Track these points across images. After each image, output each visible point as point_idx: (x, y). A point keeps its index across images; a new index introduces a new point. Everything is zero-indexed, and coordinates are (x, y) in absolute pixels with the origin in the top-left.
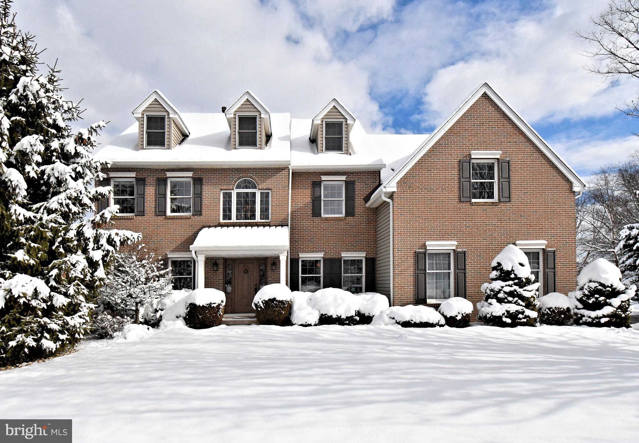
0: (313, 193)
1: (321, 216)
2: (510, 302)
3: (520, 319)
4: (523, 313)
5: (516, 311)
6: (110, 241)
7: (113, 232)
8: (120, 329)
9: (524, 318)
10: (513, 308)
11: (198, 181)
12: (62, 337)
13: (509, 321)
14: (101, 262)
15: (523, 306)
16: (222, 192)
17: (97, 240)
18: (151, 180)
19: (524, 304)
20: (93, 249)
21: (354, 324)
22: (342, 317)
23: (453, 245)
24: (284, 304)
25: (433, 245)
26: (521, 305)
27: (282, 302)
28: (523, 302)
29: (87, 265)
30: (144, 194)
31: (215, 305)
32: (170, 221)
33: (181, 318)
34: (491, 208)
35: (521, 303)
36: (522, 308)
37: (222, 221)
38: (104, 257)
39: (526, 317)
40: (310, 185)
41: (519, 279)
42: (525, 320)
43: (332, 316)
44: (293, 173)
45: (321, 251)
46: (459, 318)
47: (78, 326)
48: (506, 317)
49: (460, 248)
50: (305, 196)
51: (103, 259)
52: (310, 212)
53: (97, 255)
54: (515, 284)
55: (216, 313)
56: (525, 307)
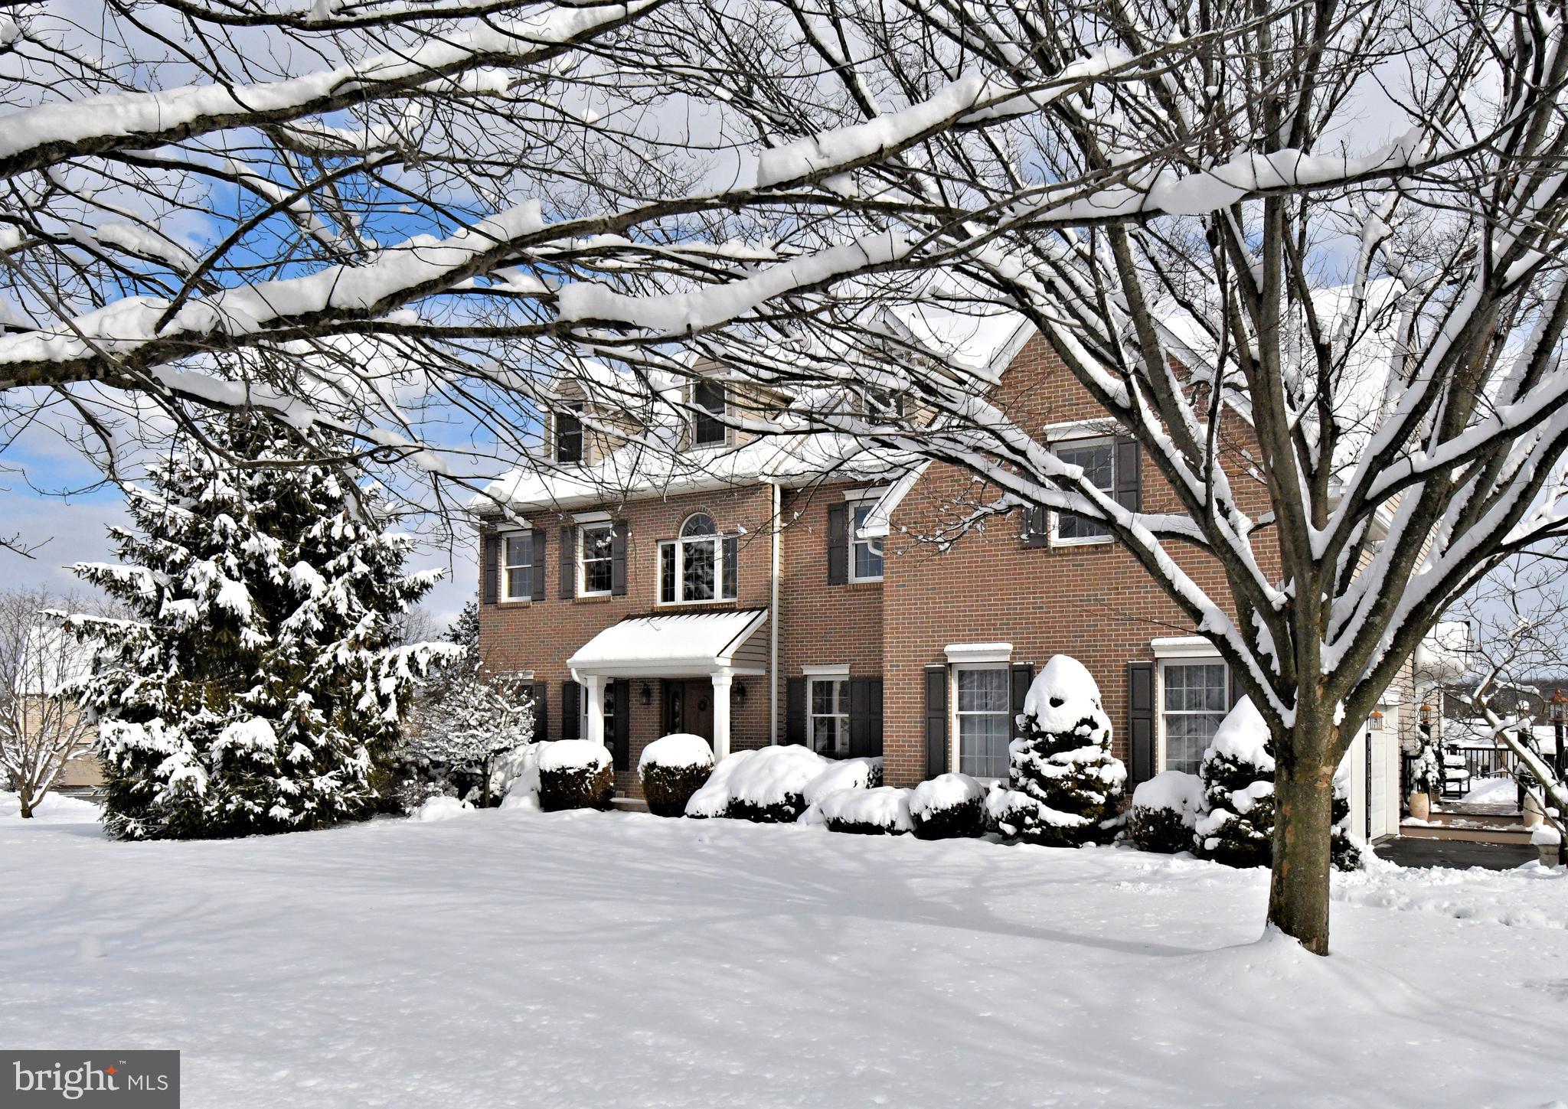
0: (830, 531)
1: (846, 582)
2: (1023, 789)
3: (1029, 827)
4: (1034, 814)
5: (1024, 808)
6: (412, 661)
7: (417, 647)
8: (419, 804)
9: (1037, 826)
10: (1020, 800)
11: (621, 526)
12: (308, 805)
13: (1009, 829)
14: (393, 697)
15: (1042, 799)
16: (660, 544)
17: (393, 662)
18: (554, 532)
19: (1043, 794)
20: (387, 676)
21: (785, 821)
22: (760, 805)
23: (1003, 652)
24: (674, 775)
25: (962, 652)
26: (1037, 797)
27: (667, 770)
28: (1044, 789)
29: (375, 700)
30: (543, 559)
31: (571, 772)
32: (580, 608)
33: (535, 793)
34: (1095, 559)
35: (1037, 790)
36: (1034, 801)
37: (659, 603)
38: (398, 686)
39: (1043, 823)
40: (824, 513)
41: (1044, 734)
42: (1038, 831)
43: (743, 802)
44: (785, 492)
45: (844, 662)
46: (926, 817)
47: (328, 791)
48: (1007, 822)
49: (1020, 659)
50: (813, 545)
51: (396, 691)
52: (824, 576)
53: (388, 686)
54: (1036, 748)
55: (578, 787)
56: (1045, 802)
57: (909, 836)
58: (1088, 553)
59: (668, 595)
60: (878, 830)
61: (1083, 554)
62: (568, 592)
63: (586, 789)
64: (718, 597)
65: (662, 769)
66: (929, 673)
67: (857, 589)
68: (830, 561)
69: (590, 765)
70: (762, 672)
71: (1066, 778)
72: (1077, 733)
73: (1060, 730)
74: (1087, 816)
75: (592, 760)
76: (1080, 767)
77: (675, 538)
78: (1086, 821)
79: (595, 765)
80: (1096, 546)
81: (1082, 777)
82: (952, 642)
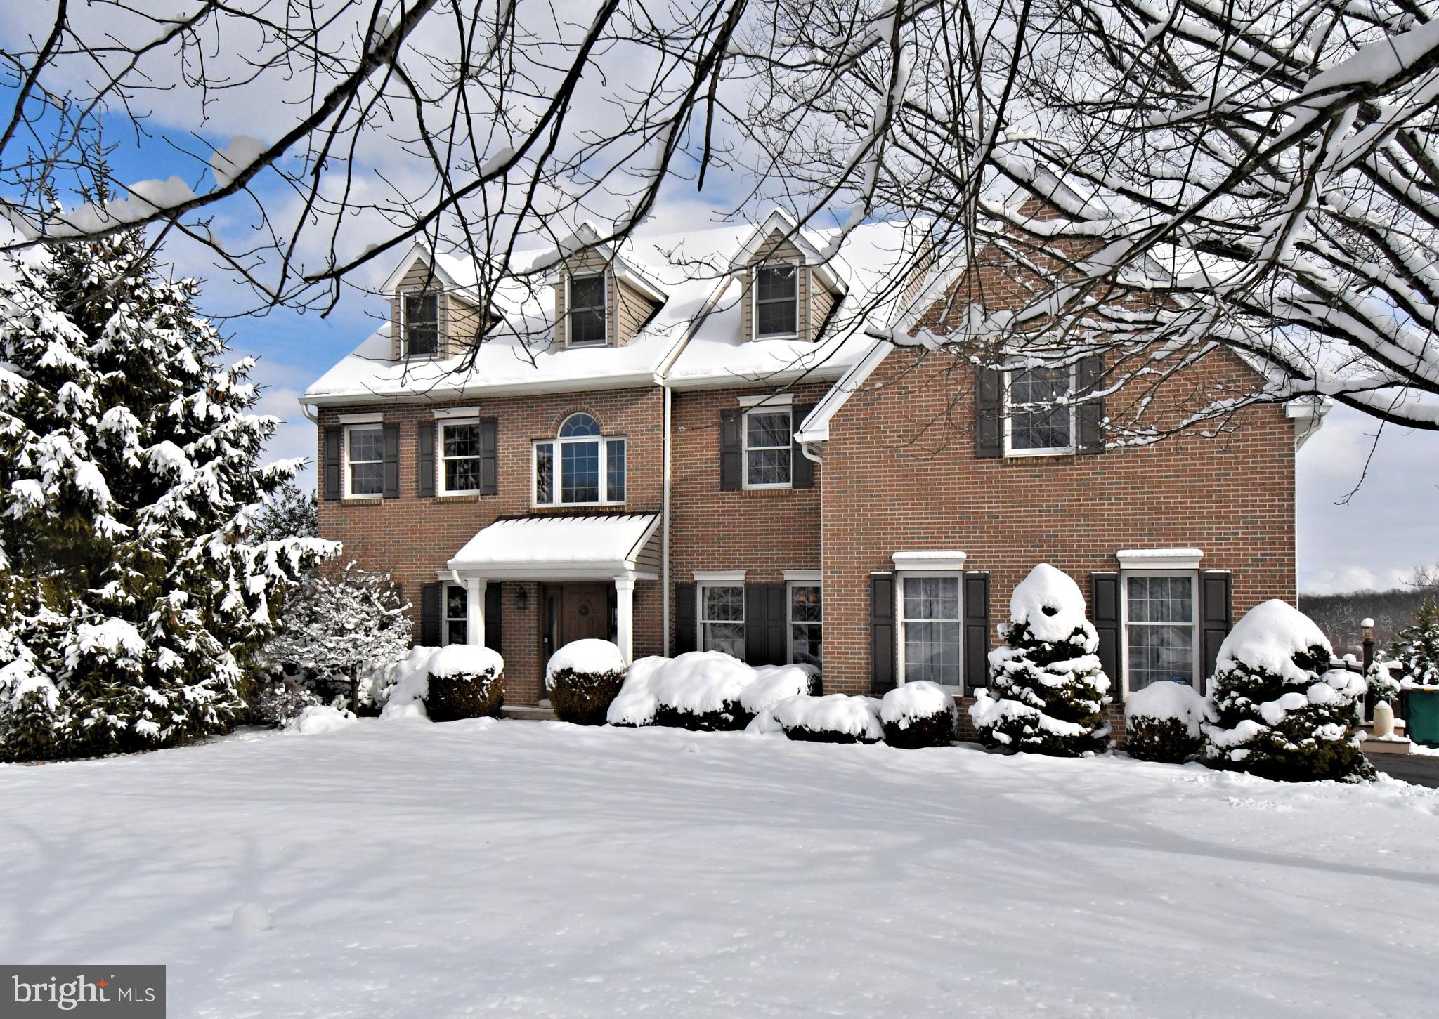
0: (723, 435)
1: (739, 488)
2: (1016, 697)
3: (1030, 736)
4: (1034, 723)
5: (1021, 718)
6: (282, 559)
7: (288, 542)
8: (295, 714)
9: (1037, 735)
10: (1016, 709)
11: (490, 423)
12: (177, 718)
13: (1004, 738)
14: (263, 597)
15: (1041, 708)
16: (535, 444)
17: (260, 559)
18: (409, 429)
19: (1042, 703)
20: (254, 574)
21: (722, 729)
22: (696, 712)
23: (956, 560)
24: (591, 681)
25: (908, 560)
26: (1035, 706)
27: (584, 676)
28: (1042, 697)
29: (241, 600)
30: (397, 456)
31: (469, 678)
32: (442, 507)
33: (419, 701)
34: (1054, 470)
35: (1035, 698)
36: (1033, 710)
37: (535, 504)
38: (269, 586)
39: (1043, 732)
40: (715, 418)
41: (1039, 643)
42: (1039, 740)
43: (675, 709)
44: (675, 395)
45: (739, 568)
46: (904, 725)
47: (201, 702)
48: (1000, 730)
49: (975, 568)
50: (705, 448)
51: (266, 591)
52: (716, 480)
53: (257, 585)
54: (1030, 656)
55: (475, 694)
56: (1045, 711)
57: (881, 745)
58: (1047, 464)
59: (545, 495)
60: (847, 738)
61: (1042, 465)
62: (427, 489)
63: (483, 697)
64: (603, 500)
65: (579, 675)
66: (874, 580)
67: (752, 495)
68: (722, 466)
69: (487, 671)
70: (654, 577)
71: (1065, 687)
72: (1072, 642)
73: (1055, 640)
74: (1085, 726)
75: (489, 667)
76: (1079, 677)
77: (554, 438)
78: (1085, 731)
79: (492, 672)
80: (1057, 458)
81: (1081, 686)
82: (899, 549)
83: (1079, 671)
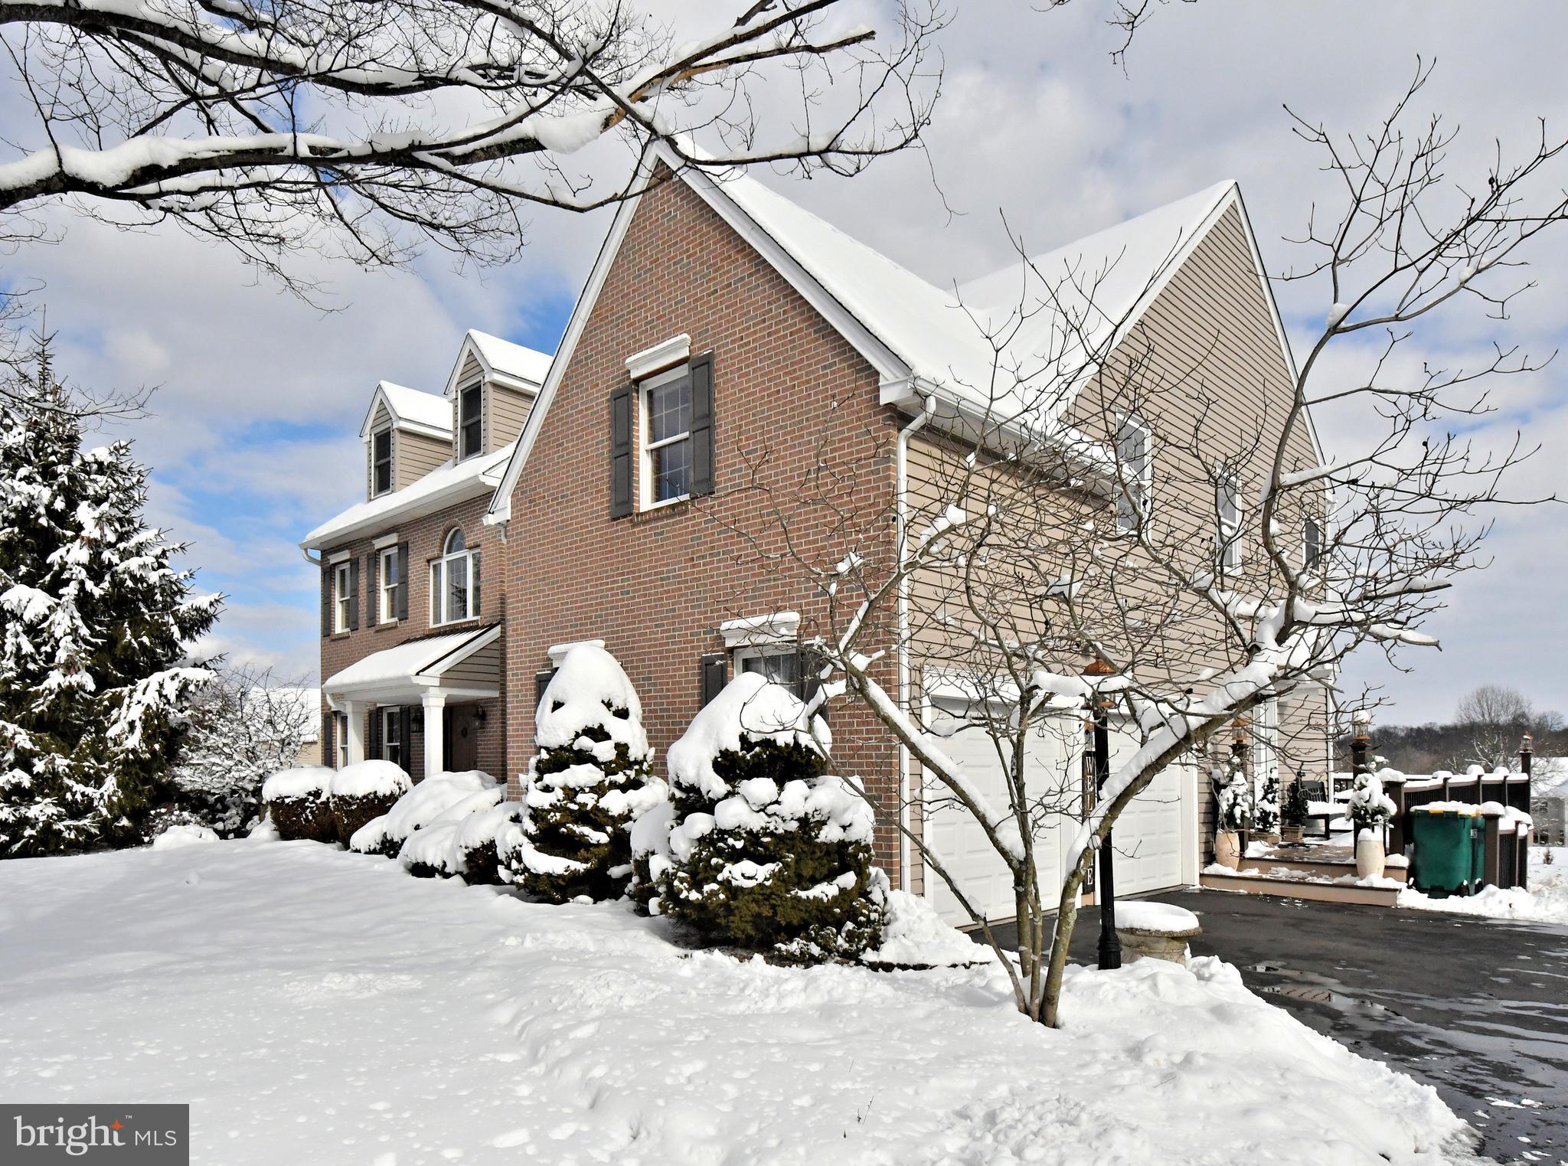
8: (160, 832)
11: (403, 551)
16: (431, 564)
18: (363, 564)
30: (358, 589)
32: (379, 635)
34: (674, 524)
37: (432, 626)
51: (141, 718)
55: (298, 816)
58: (667, 517)
59: (437, 619)
61: (662, 519)
62: (375, 620)
63: (307, 819)
64: (470, 616)
66: (540, 681)
69: (309, 794)
71: (554, 808)
72: (576, 747)
74: (586, 861)
75: (313, 789)
76: (571, 793)
77: (440, 557)
78: (580, 867)
79: (317, 794)
80: (673, 507)
81: (576, 807)
82: (555, 642)
83: (572, 785)
